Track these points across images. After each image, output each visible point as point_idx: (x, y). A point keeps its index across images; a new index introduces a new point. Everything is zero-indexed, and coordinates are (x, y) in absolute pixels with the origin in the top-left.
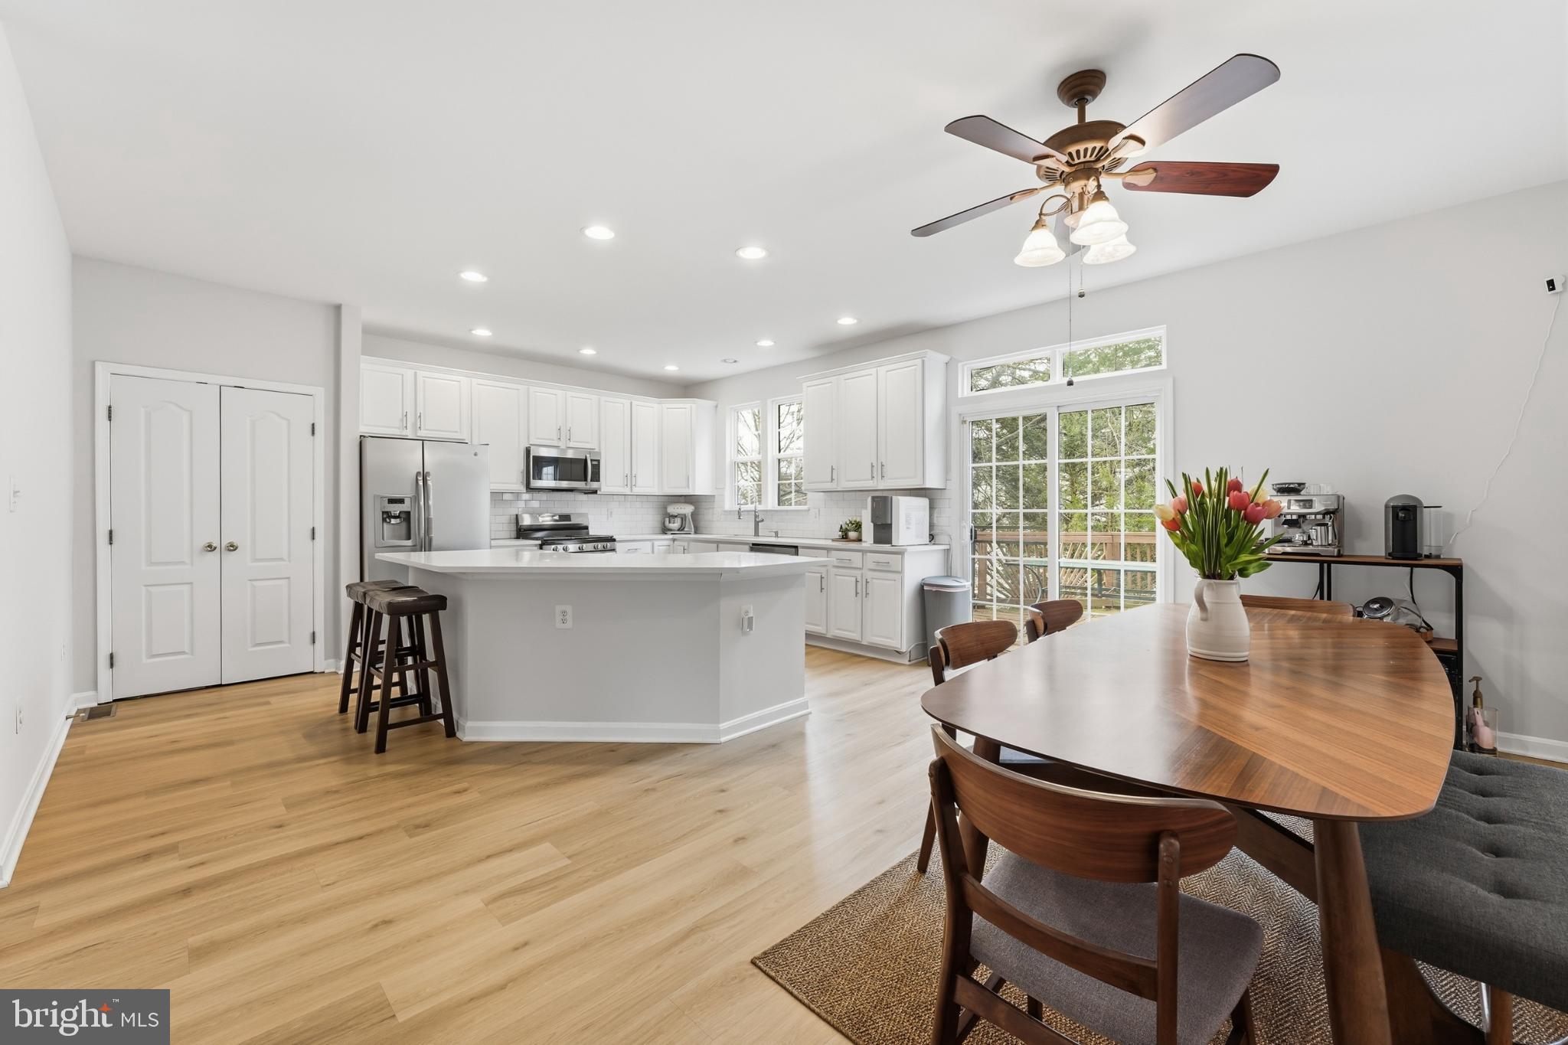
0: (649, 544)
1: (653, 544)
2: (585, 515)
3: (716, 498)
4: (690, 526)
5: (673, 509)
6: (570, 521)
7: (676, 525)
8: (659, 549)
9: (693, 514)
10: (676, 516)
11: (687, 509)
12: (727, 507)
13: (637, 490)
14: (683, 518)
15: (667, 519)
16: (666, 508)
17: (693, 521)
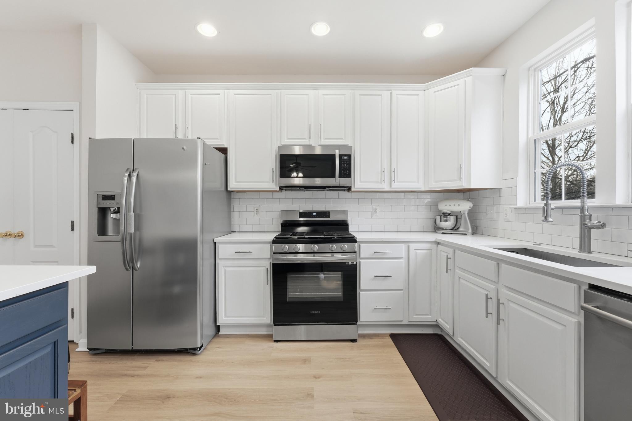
0: (403, 246)
1: (409, 247)
2: (345, 212)
3: (503, 192)
4: (466, 225)
5: (447, 206)
6: (329, 217)
7: (449, 223)
8: (416, 254)
9: (470, 212)
10: (449, 214)
11: (464, 206)
12: (521, 202)
13: (396, 186)
14: (458, 217)
15: (438, 217)
16: (437, 205)
17: (470, 219)
